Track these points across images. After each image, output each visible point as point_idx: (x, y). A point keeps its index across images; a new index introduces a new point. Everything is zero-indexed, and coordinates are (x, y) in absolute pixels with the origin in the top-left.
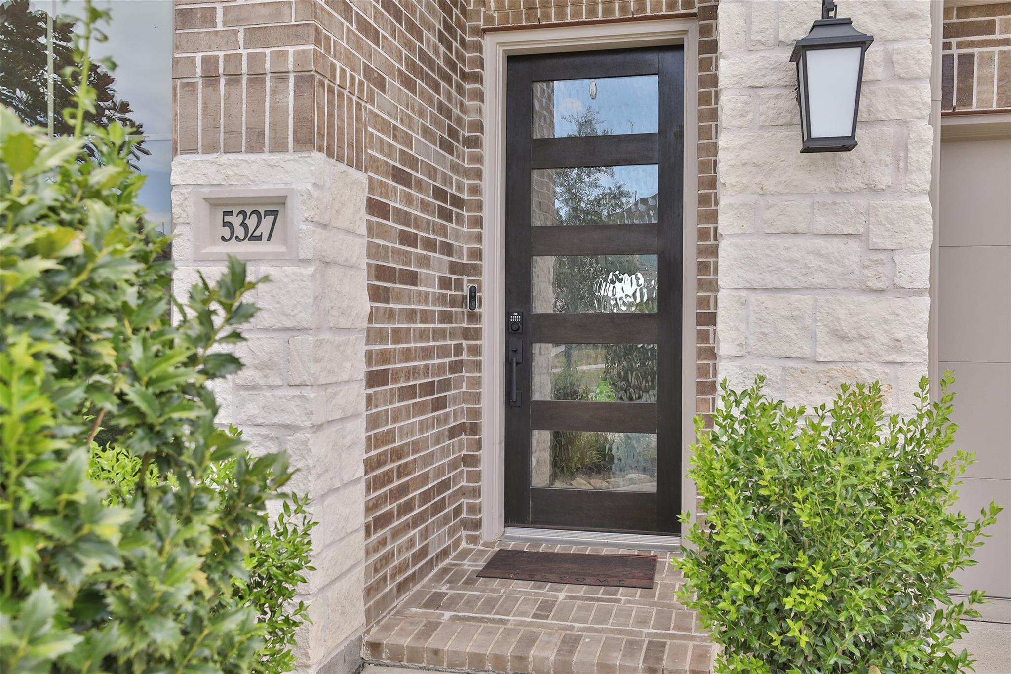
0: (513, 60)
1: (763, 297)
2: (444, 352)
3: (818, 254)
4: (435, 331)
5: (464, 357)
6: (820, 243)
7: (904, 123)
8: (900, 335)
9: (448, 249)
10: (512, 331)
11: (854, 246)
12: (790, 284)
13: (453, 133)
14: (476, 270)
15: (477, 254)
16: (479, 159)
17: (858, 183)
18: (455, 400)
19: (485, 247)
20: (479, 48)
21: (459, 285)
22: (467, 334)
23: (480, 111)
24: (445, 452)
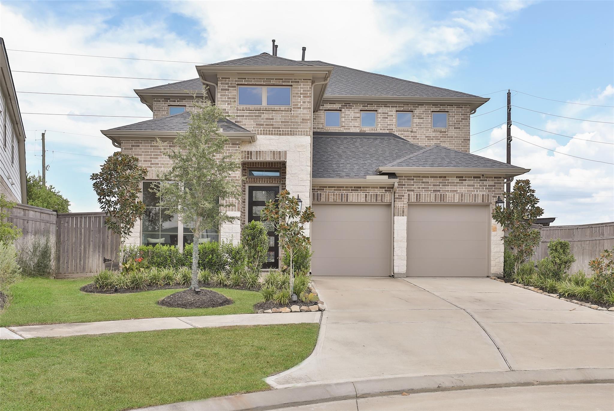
0: (249, 187)
13: (242, 202)
16: (245, 205)
19: (245, 220)
20: (246, 187)
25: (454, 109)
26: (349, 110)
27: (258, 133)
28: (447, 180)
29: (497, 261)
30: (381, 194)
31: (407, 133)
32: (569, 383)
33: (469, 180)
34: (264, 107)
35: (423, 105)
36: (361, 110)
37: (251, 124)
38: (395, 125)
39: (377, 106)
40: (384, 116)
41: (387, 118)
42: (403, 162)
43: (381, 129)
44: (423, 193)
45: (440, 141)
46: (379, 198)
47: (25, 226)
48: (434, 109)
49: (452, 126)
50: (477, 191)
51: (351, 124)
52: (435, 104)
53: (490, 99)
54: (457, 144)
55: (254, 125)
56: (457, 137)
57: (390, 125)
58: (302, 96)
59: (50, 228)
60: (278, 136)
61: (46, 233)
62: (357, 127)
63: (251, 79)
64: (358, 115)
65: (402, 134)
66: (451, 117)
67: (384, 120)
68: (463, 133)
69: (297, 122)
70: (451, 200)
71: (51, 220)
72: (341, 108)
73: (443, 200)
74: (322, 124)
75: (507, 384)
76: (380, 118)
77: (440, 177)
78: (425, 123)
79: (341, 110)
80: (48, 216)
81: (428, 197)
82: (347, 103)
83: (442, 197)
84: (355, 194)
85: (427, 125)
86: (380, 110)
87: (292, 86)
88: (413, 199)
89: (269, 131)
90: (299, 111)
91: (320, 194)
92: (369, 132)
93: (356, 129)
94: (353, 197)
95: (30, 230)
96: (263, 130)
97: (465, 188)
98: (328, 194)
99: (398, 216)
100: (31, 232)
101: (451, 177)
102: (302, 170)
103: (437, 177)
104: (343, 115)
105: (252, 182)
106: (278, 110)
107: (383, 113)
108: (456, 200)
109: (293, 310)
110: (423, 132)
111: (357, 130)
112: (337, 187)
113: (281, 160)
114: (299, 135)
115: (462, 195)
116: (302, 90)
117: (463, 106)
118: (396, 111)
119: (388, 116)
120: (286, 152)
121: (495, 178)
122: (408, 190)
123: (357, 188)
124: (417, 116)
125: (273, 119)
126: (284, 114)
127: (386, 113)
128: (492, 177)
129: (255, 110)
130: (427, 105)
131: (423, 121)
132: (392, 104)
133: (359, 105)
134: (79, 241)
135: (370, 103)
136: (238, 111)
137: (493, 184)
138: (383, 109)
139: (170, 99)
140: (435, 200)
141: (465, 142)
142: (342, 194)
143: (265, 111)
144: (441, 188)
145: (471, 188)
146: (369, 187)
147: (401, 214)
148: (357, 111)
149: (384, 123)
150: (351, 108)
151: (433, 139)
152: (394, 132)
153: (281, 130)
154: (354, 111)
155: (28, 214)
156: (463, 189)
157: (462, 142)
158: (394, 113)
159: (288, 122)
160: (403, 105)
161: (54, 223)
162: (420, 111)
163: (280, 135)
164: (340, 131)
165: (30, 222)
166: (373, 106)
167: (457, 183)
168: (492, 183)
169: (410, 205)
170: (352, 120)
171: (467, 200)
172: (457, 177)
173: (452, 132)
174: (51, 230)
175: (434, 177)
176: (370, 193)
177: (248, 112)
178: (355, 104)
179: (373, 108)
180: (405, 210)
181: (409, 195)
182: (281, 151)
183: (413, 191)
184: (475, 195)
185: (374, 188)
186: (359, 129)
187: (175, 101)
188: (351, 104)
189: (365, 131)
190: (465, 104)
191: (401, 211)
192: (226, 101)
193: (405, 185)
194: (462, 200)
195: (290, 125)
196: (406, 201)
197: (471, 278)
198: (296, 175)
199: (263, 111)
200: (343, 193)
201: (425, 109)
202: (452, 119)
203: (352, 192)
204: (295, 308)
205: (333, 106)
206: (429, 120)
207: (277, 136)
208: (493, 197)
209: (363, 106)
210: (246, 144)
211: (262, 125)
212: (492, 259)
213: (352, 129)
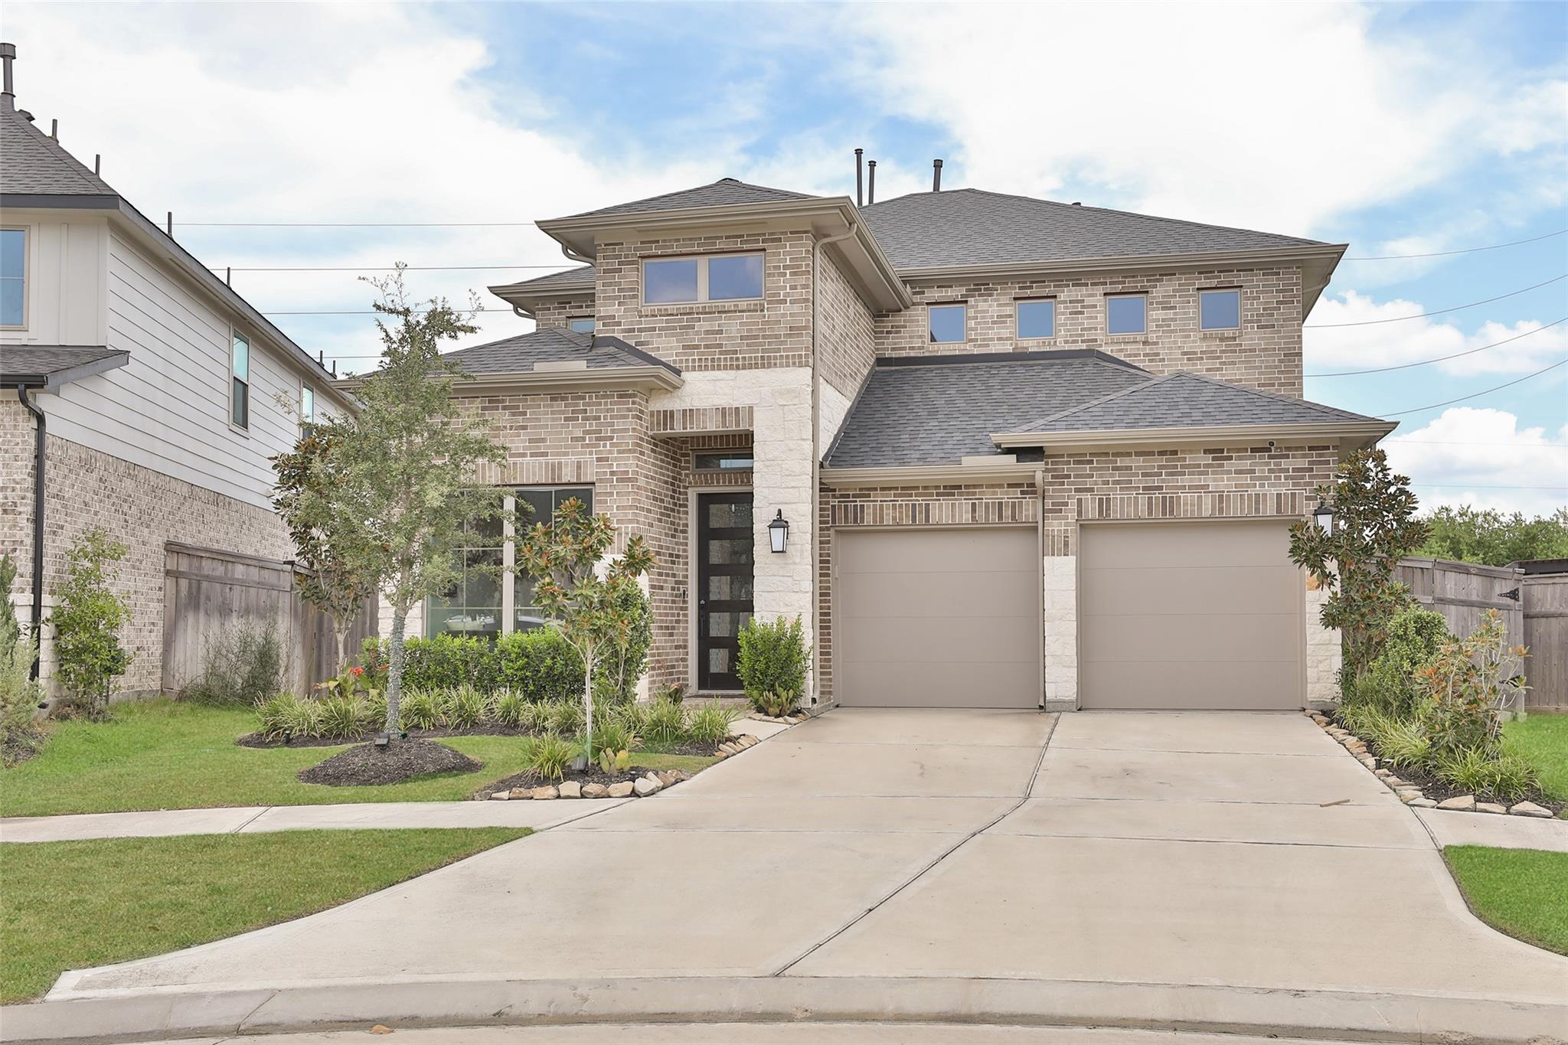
0: (701, 496)
1: (765, 594)
2: (673, 615)
3: (780, 581)
4: (670, 607)
5: (681, 618)
6: (781, 578)
7: (802, 545)
8: (802, 604)
9: (674, 576)
10: (700, 607)
11: (790, 579)
12: (773, 590)
13: (676, 530)
14: (685, 583)
15: (686, 576)
16: (687, 538)
17: (791, 561)
18: (677, 634)
19: (689, 573)
20: (686, 493)
21: (679, 589)
22: (682, 609)
23: (687, 519)
24: (673, 654)
25: (1257, 279)
26: (985, 301)
27: (687, 367)
28: (1179, 460)
29: (1321, 667)
30: (1010, 500)
31: (1134, 346)
32: (900, 1018)
33: (1240, 458)
34: (700, 306)
35: (1175, 274)
36: (1015, 299)
37: (671, 347)
38: (1102, 329)
39: (1055, 286)
40: (1074, 307)
41: (1082, 313)
42: (1065, 419)
43: (1066, 342)
44: (1117, 495)
45: (1220, 363)
46: (1007, 512)
47: (225, 599)
48: (1204, 282)
49: (1251, 322)
50: (1262, 486)
51: (991, 334)
52: (1205, 271)
53: (1347, 245)
54: (1266, 367)
55: (677, 348)
56: (1265, 350)
57: (1090, 329)
58: (788, 272)
59: (278, 602)
60: (734, 371)
61: (268, 612)
62: (1007, 339)
63: (670, 241)
64: (1008, 310)
65: (1121, 350)
66: (1248, 299)
67: (1073, 319)
68: (1283, 337)
69: (777, 336)
70: (1192, 511)
71: (281, 583)
72: (967, 296)
73: (1171, 512)
74: (921, 337)
75: (709, 1013)
76: (1063, 314)
77: (1161, 453)
78: (1181, 319)
79: (966, 302)
80: (275, 573)
81: (1130, 504)
82: (981, 284)
83: (1168, 505)
84: (945, 503)
85: (1185, 325)
86: (1063, 295)
87: (764, 250)
88: (1091, 512)
89: (713, 360)
90: (781, 309)
91: (862, 507)
92: (1036, 350)
93: (1004, 344)
94: (942, 511)
95: (235, 607)
96: (699, 359)
97: (1228, 479)
98: (881, 507)
99: (1053, 555)
100: (237, 609)
101: (1191, 452)
102: (791, 450)
103: (1152, 454)
104: (971, 313)
105: (701, 482)
106: (732, 308)
107: (1071, 302)
108: (1207, 509)
109: (562, 794)
110: (1175, 342)
111: (1008, 348)
112: (903, 488)
113: (741, 428)
114: (781, 366)
115: (1221, 497)
116: (788, 258)
117: (1280, 268)
118: (1105, 294)
119: (1083, 307)
120: (751, 408)
121: (1311, 448)
122: (1077, 490)
123: (951, 489)
124: (1157, 303)
125: (721, 332)
126: (746, 318)
127: (1078, 301)
128: (1302, 448)
129: (681, 314)
130: (1184, 274)
131: (1175, 314)
132: (1093, 279)
133: (1010, 285)
134: (359, 629)
135: (1039, 279)
136: (643, 319)
137: (1307, 466)
138: (1070, 291)
139: (570, 303)
140: (1150, 513)
141: (1289, 361)
142: (914, 506)
143: (702, 314)
144: (1163, 481)
145: (1247, 479)
146: (981, 486)
147: (1059, 550)
148: (1004, 299)
149: (1075, 324)
150: (991, 295)
151: (1202, 359)
152: (1101, 346)
153: (740, 356)
154: (998, 300)
155: (233, 571)
156: (1223, 481)
157: (1280, 361)
158: (1099, 301)
159: (756, 337)
160: (1123, 277)
161: (286, 589)
162: (1166, 291)
163: (738, 368)
164: (965, 353)
165: (237, 589)
166: (1046, 287)
167: (1207, 466)
168: (1303, 463)
169: (1084, 527)
170: (994, 323)
171: (1235, 508)
172: (1206, 452)
173: (1252, 337)
174: (280, 605)
175: (1144, 453)
176: (984, 501)
177: (665, 318)
178: (999, 284)
179: (1046, 292)
180: (1072, 541)
181: (1080, 501)
182: (740, 406)
183: (1091, 490)
184: (1257, 495)
185: (993, 486)
186: (1012, 344)
187: (581, 307)
188: (991, 286)
189: (1027, 348)
190: (1287, 264)
191: (1059, 542)
192: (615, 298)
193: (1069, 476)
194: (1221, 510)
195: (761, 344)
196: (1072, 516)
197: (1249, 714)
198: (776, 463)
199: (697, 314)
200: (917, 503)
201: (1180, 285)
202: (1252, 304)
203: (940, 500)
204: (571, 787)
205: (947, 292)
206: (1191, 309)
207: (730, 371)
208: (1308, 498)
209: (1020, 288)
210: (660, 394)
211: (697, 347)
212: (1309, 664)
213: (994, 345)
